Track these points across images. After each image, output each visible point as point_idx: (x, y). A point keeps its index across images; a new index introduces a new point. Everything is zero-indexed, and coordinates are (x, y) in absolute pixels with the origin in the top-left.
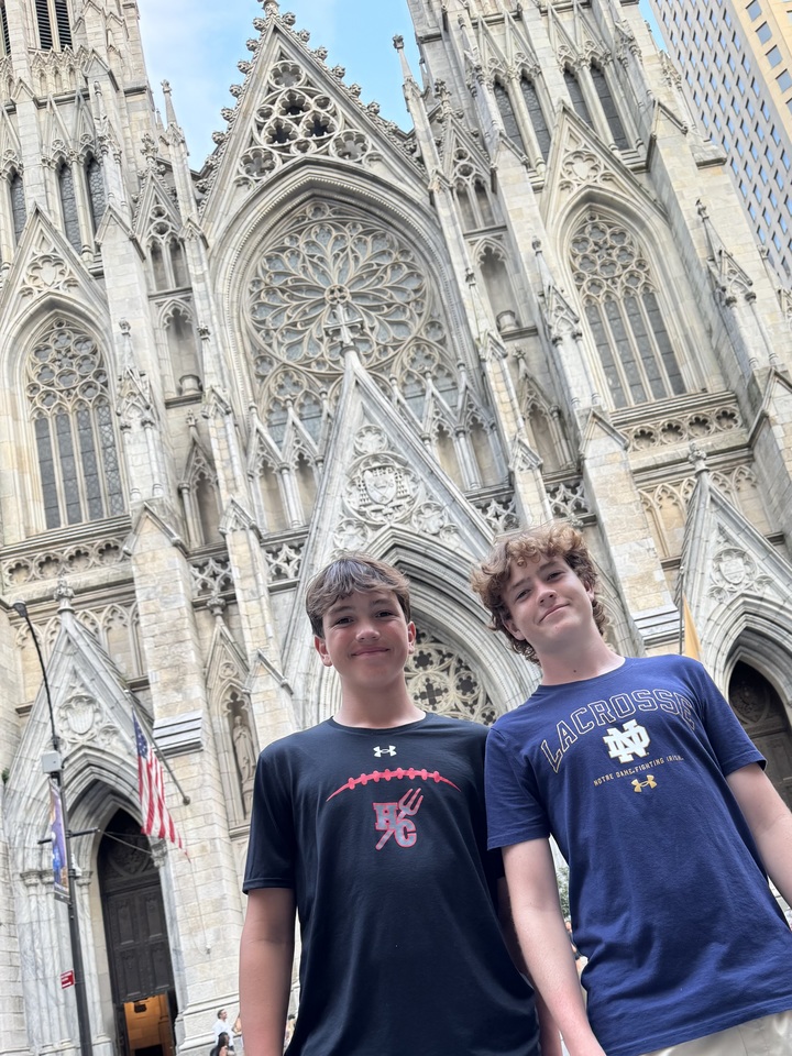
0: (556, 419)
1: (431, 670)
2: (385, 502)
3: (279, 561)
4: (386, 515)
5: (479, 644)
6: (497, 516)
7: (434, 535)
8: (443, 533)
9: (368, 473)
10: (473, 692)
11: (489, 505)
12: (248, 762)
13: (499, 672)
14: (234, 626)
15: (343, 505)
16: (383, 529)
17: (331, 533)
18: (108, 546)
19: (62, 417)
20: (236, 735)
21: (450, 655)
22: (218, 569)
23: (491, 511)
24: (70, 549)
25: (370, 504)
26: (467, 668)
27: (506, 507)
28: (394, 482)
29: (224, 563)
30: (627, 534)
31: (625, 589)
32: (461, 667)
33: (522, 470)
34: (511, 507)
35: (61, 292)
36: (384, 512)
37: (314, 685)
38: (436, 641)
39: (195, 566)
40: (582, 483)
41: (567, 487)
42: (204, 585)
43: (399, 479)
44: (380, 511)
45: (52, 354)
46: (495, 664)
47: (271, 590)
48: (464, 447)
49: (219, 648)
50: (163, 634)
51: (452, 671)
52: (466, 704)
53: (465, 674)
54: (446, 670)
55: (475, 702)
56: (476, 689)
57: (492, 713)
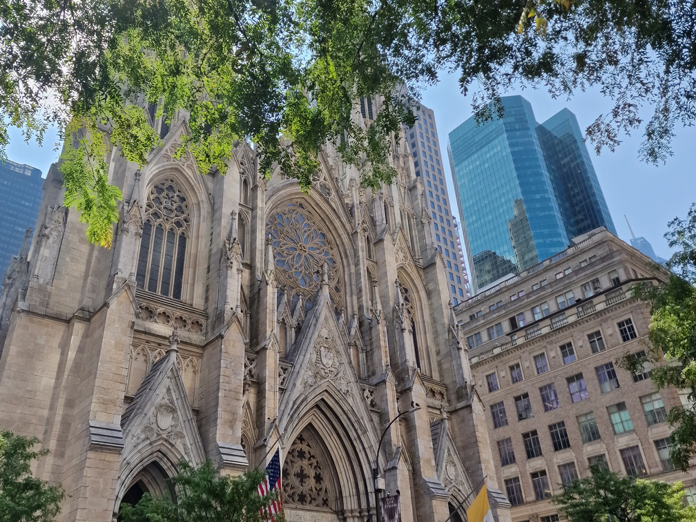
1: (305, 462)
2: (327, 366)
4: (326, 373)
6: (367, 397)
7: (344, 393)
8: (347, 395)
9: (322, 348)
10: (320, 483)
13: (345, 479)
15: (310, 359)
17: (303, 371)
18: (181, 318)
19: (160, 229)
21: (313, 457)
23: (365, 393)
24: (161, 310)
25: (320, 364)
26: (320, 468)
27: (371, 393)
28: (332, 358)
31: (421, 463)
32: (318, 466)
34: (373, 396)
35: (185, 168)
38: (308, 445)
43: (334, 358)
44: (325, 370)
45: (164, 194)
50: (230, 391)
51: (313, 467)
52: (316, 489)
53: (319, 471)
54: (311, 465)
55: (321, 489)
56: (322, 482)
57: (327, 499)
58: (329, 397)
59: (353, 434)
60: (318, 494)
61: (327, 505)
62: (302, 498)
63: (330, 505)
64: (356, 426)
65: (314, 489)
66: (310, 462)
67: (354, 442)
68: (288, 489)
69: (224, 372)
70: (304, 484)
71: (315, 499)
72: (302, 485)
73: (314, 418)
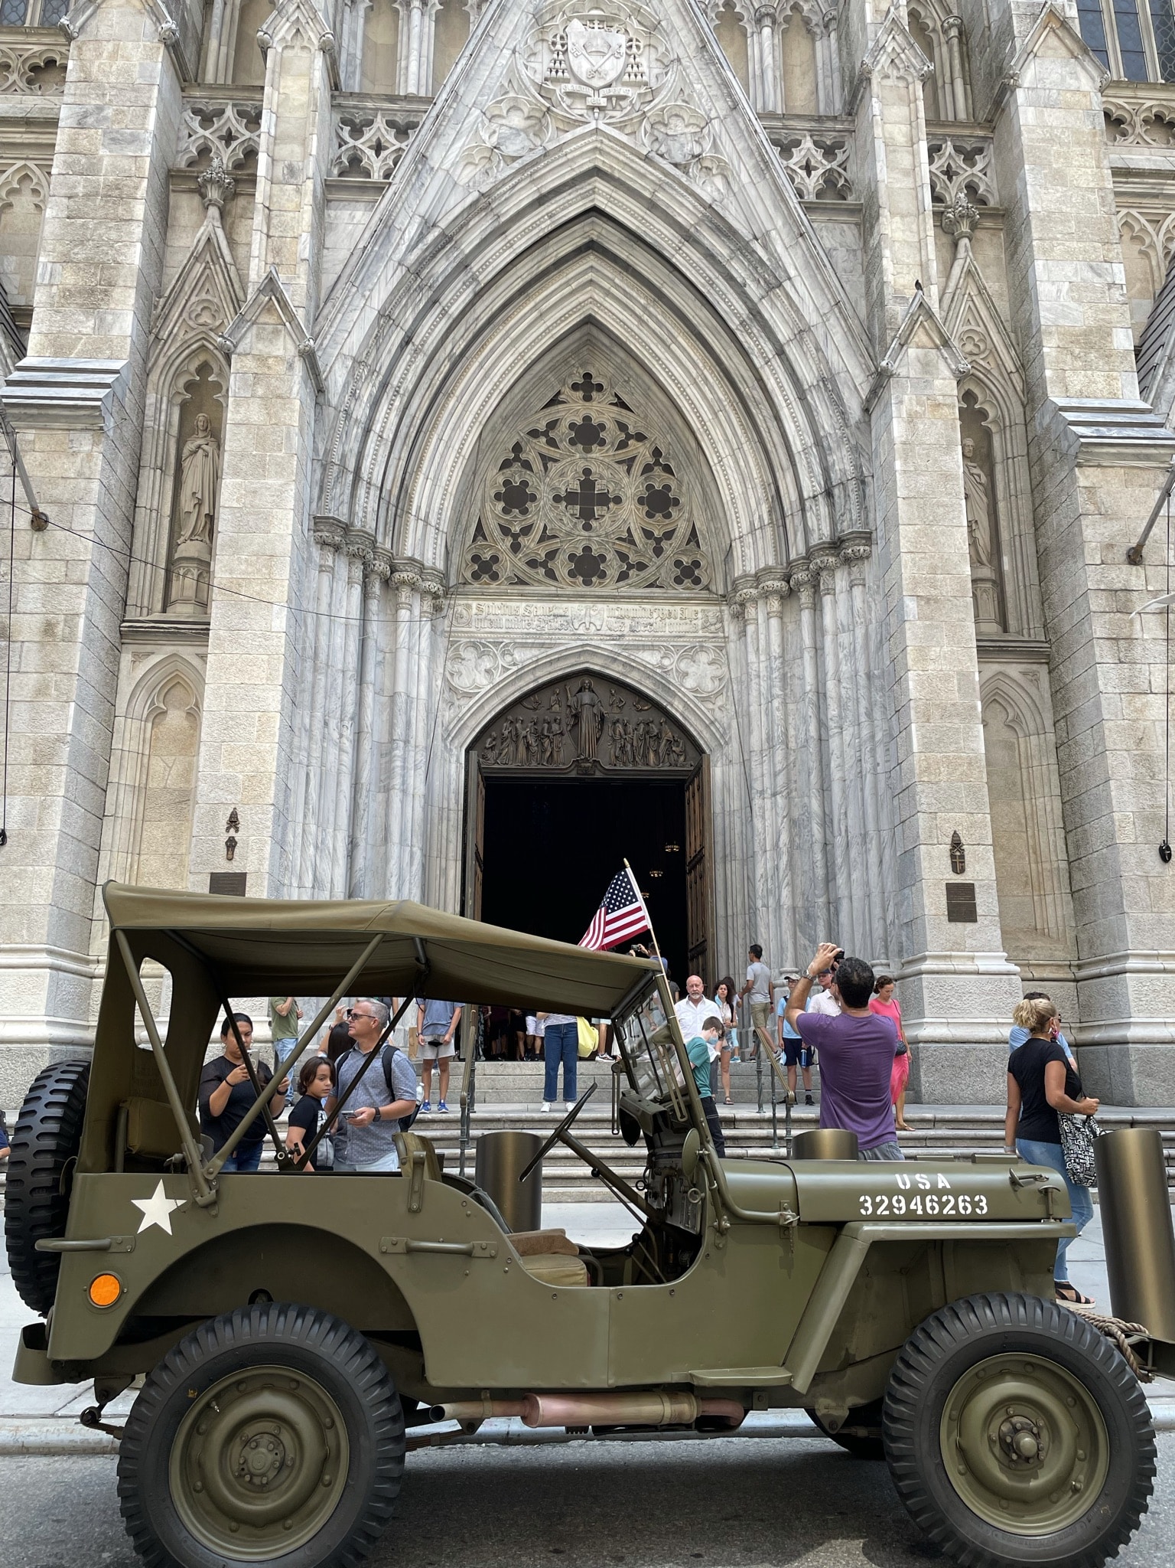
0: (955, 41)
1: (599, 454)
2: (597, 83)
3: (363, 144)
4: (592, 108)
5: (707, 415)
6: (808, 168)
7: (676, 165)
8: (693, 170)
9: (576, 24)
10: (668, 516)
11: (797, 143)
12: (200, 503)
13: (734, 477)
14: (241, 238)
15: (512, 69)
16: (579, 131)
17: (476, 112)
20: (190, 446)
21: (640, 437)
22: (239, 127)
23: (798, 156)
25: (567, 81)
26: (667, 469)
27: (829, 152)
28: (623, 50)
29: (253, 120)
30: (1075, 244)
31: (1050, 348)
32: (657, 463)
33: (887, 77)
34: (840, 157)
36: (590, 101)
37: (367, 392)
38: (621, 404)
39: (196, 112)
40: (990, 150)
41: (958, 149)
42: (204, 151)
43: (634, 49)
44: (584, 96)
46: (729, 461)
47: (328, 186)
48: (767, 44)
49: (199, 268)
50: (92, 196)
51: (638, 468)
52: (648, 534)
53: (659, 479)
54: (629, 462)
55: (668, 535)
56: (672, 510)
57: (696, 564)
58: (620, 196)
59: (732, 307)
60: (658, 551)
61: (697, 581)
62: (587, 567)
63: (704, 581)
64: (738, 270)
65: (637, 536)
66: (624, 454)
67: (743, 337)
68: (529, 543)
69: (73, 141)
70: (594, 524)
71: (641, 566)
72: (587, 527)
73: (598, 296)
